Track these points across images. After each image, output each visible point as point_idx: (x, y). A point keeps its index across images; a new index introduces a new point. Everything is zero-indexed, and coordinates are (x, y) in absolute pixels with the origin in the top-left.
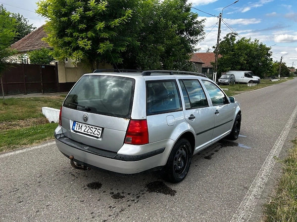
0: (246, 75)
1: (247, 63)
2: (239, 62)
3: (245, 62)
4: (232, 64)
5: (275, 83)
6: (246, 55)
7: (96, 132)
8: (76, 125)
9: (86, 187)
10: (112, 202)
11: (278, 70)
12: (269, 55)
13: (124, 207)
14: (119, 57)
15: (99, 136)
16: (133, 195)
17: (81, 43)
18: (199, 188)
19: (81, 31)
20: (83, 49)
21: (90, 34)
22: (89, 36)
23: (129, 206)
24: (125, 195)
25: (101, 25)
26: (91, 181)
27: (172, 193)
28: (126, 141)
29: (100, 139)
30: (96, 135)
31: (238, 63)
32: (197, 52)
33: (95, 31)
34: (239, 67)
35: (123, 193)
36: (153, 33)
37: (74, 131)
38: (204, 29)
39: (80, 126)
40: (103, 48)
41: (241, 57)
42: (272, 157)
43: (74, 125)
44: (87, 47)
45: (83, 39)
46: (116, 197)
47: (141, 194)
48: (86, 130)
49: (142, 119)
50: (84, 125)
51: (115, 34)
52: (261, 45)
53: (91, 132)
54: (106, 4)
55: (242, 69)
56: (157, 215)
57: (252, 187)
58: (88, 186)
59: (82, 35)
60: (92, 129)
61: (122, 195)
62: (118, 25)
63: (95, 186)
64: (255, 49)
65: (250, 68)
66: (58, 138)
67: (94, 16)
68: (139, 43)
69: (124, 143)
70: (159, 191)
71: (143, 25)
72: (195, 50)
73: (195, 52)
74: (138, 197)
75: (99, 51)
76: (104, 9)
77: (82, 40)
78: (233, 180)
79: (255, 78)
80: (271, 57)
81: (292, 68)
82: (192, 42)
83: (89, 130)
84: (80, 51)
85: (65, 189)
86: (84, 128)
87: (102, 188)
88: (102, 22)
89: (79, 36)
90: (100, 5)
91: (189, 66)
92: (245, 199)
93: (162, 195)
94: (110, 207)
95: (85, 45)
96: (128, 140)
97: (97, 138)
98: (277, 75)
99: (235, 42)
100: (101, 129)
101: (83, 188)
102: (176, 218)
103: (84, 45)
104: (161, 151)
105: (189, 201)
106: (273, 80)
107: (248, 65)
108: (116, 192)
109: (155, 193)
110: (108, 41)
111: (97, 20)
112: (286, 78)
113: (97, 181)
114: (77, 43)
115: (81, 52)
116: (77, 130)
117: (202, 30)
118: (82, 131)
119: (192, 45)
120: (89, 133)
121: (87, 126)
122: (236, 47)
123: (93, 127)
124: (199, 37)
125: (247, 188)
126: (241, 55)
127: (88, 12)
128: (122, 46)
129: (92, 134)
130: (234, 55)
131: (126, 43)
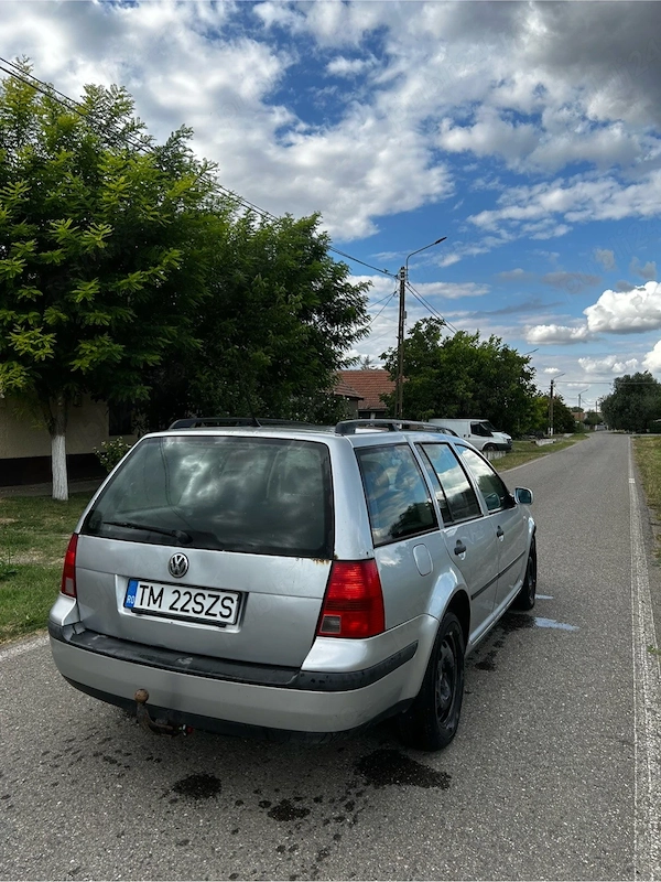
0: (476, 430)
1: (474, 398)
2: (455, 397)
3: (470, 395)
4: (435, 399)
5: (546, 449)
6: (471, 376)
7: (217, 609)
8: (140, 590)
9: (173, 795)
10: (279, 832)
11: (547, 415)
12: (528, 376)
13: (323, 842)
14: (137, 382)
15: (231, 620)
16: (333, 801)
17: (21, 341)
18: (506, 758)
19: (25, 306)
20: (25, 359)
21: (52, 314)
22: (50, 320)
23: (337, 837)
24: (306, 805)
25: (87, 289)
26: (181, 774)
27: (441, 781)
28: (322, 630)
29: (234, 630)
30: (219, 618)
31: (452, 397)
32: (351, 368)
33: (68, 306)
34: (454, 408)
35: (298, 799)
36: (232, 315)
37: (134, 610)
38: (368, 307)
39: (156, 595)
40: (88, 355)
41: (457, 383)
42: (644, 649)
43: (131, 591)
44: (40, 352)
45: (28, 327)
46: (284, 813)
47: (353, 796)
48: (179, 605)
49: (366, 557)
50: (168, 590)
51: (128, 314)
52: (505, 351)
53: (198, 608)
54: (107, 231)
55: (461, 415)
56: (430, 854)
57: (639, 738)
58: (178, 788)
59: (25, 317)
60: (199, 599)
61: (297, 805)
62: (141, 287)
63: (199, 787)
64: (492, 360)
65: (484, 411)
66: (68, 637)
67: (66, 263)
68: (198, 343)
69: (317, 633)
70: (400, 779)
71: (207, 292)
72: (347, 363)
73: (344, 369)
74: (350, 807)
75: (77, 363)
76: (102, 245)
77: (26, 330)
78: (581, 724)
79: (500, 438)
80: (532, 382)
81: (578, 410)
82: (336, 340)
83: (192, 603)
84: (15, 364)
85: (107, 809)
86: (169, 598)
87: (227, 792)
88: (89, 281)
89: (16, 321)
90: (87, 235)
91: (335, 405)
92: (639, 773)
93: (417, 792)
94: (281, 849)
95: (36, 347)
96: (327, 626)
97: (223, 625)
98: (545, 428)
99: (440, 343)
100: (235, 597)
101: (165, 800)
102: (491, 855)
103: (32, 346)
104: (409, 653)
105: (500, 799)
106: (541, 443)
107: (477, 403)
108: (276, 801)
109: (395, 788)
110: (106, 337)
111: (75, 274)
112: (567, 435)
113: (199, 770)
114: (10, 341)
115: (17, 368)
116: (145, 607)
117: (363, 311)
118: (165, 609)
119: (337, 349)
120: (191, 614)
121: (183, 590)
122: (444, 357)
123: (206, 593)
124: (354, 329)
125: (628, 742)
126: (458, 378)
127: (49, 253)
128: (150, 349)
129: (202, 616)
130: (440, 376)
131: (164, 342)
